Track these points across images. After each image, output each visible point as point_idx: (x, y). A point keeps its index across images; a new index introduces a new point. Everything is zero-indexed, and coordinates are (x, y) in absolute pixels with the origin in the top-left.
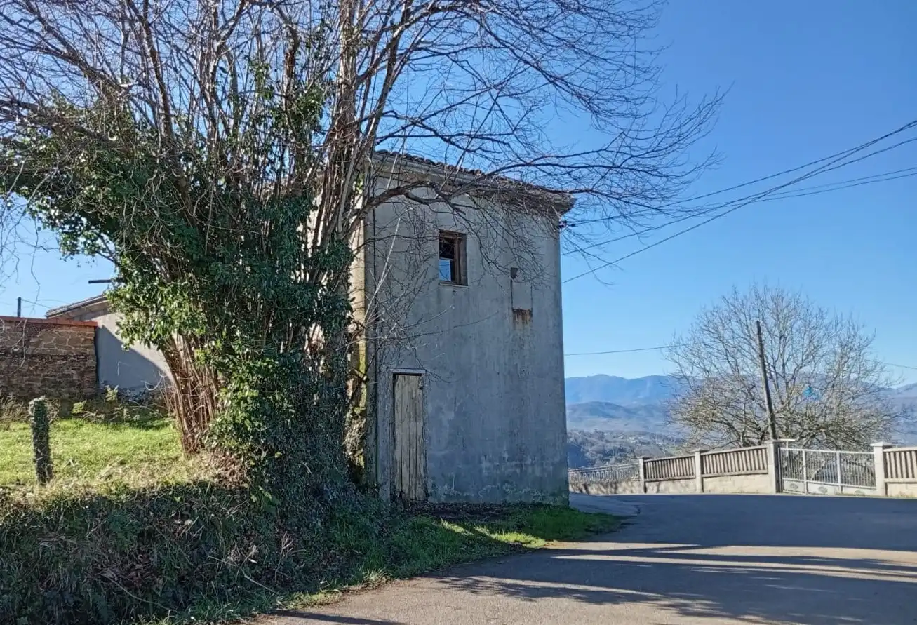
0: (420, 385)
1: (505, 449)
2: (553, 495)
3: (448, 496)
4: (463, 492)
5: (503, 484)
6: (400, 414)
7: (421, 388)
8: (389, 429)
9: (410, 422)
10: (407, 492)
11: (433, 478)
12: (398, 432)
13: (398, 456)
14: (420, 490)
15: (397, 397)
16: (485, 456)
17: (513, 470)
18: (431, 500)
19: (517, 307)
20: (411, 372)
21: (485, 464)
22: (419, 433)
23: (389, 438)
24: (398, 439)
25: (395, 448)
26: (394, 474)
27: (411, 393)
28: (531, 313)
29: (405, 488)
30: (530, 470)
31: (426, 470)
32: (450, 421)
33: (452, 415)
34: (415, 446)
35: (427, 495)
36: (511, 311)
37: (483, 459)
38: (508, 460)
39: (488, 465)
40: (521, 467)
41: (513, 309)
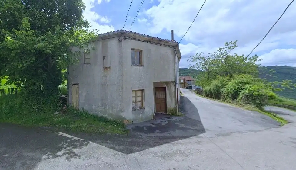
0: (78, 87)
1: (100, 103)
6: (73, 93)
8: (71, 95)
9: (75, 94)
13: (73, 101)
15: (73, 90)
17: (102, 109)
20: (76, 84)
23: (71, 97)
24: (73, 97)
25: (72, 99)
27: (76, 89)
28: (110, 68)
30: (108, 110)
32: (85, 95)
37: (93, 105)
38: (101, 106)
39: (95, 107)
40: (105, 109)
41: (104, 67)
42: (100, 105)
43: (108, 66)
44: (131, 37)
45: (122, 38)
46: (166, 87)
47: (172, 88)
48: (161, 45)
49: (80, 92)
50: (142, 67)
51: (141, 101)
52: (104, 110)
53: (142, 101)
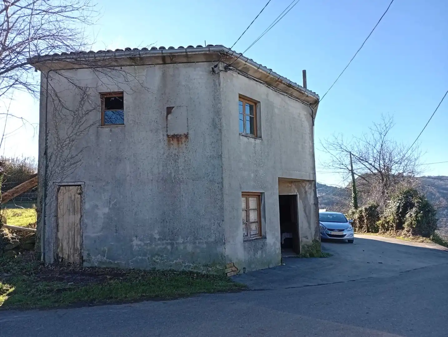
0: (79, 192)
1: (156, 232)
2: (206, 266)
3: (100, 262)
4: (114, 260)
5: (153, 256)
6: (62, 211)
7: (80, 194)
8: (53, 219)
9: (69, 215)
10: (67, 258)
11: (88, 250)
12: (60, 221)
13: (60, 235)
14: (77, 258)
15: (59, 200)
16: (136, 237)
17: (164, 247)
18: (85, 264)
19: (171, 133)
20: (73, 184)
21: (136, 242)
22: (78, 221)
23: (54, 225)
24: (60, 225)
25: (58, 231)
26: (58, 247)
27: (71, 197)
28: (186, 136)
29: (66, 256)
30: (182, 247)
31: (81, 245)
32: (104, 214)
33: (106, 210)
34: (73, 230)
35: (83, 261)
36: (165, 138)
37: (134, 238)
38: (159, 239)
39: (139, 243)
40: (172, 244)
41: (168, 135)
42: (157, 237)
43: (181, 131)
44: (240, 69)
45: (221, 66)
46: (298, 194)
47: (309, 196)
48: (291, 96)
49: (87, 206)
50: (258, 141)
51: (257, 222)
52: (169, 247)
53: (259, 222)
